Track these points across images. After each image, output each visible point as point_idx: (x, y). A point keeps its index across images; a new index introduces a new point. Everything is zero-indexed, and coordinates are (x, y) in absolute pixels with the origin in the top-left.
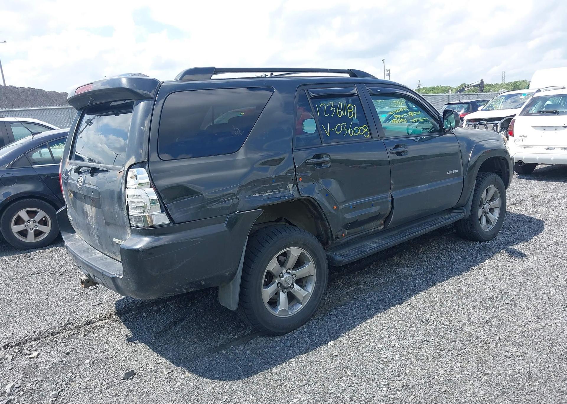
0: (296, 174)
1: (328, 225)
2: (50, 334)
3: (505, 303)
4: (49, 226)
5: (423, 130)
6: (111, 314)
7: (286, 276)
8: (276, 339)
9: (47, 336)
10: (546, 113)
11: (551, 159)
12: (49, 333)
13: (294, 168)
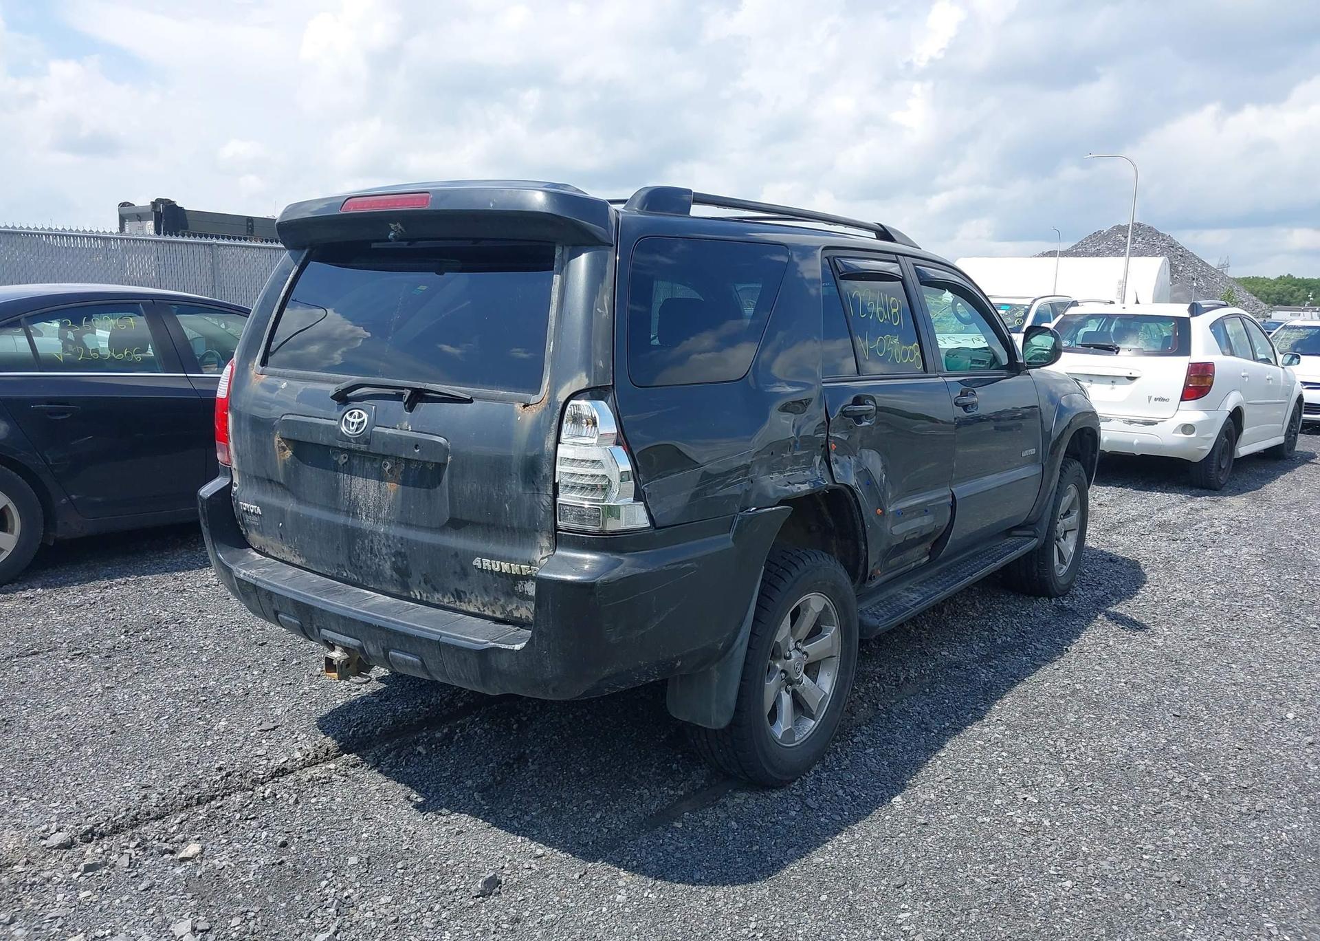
0: (828, 434)
1: (864, 547)
2: (194, 801)
3: (1174, 715)
4: (13, 533)
5: (972, 363)
6: (328, 750)
7: (794, 655)
8: (776, 796)
9: (187, 806)
10: (1095, 348)
11: (1133, 443)
12: (191, 798)
13: (825, 420)
